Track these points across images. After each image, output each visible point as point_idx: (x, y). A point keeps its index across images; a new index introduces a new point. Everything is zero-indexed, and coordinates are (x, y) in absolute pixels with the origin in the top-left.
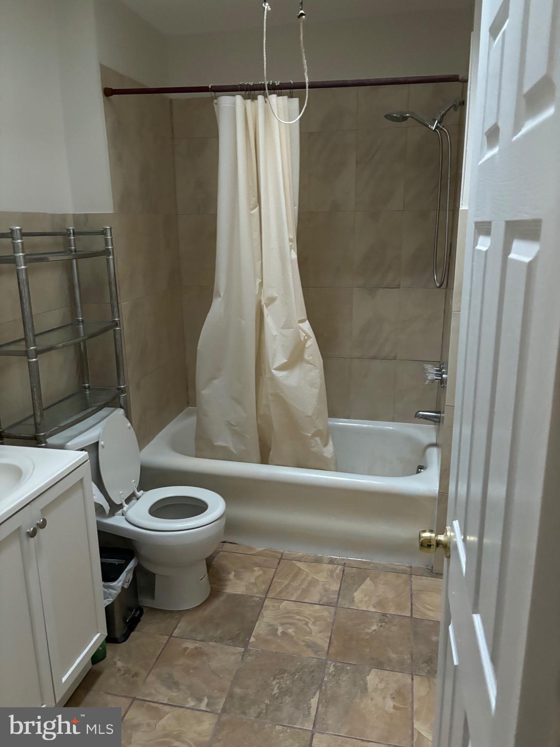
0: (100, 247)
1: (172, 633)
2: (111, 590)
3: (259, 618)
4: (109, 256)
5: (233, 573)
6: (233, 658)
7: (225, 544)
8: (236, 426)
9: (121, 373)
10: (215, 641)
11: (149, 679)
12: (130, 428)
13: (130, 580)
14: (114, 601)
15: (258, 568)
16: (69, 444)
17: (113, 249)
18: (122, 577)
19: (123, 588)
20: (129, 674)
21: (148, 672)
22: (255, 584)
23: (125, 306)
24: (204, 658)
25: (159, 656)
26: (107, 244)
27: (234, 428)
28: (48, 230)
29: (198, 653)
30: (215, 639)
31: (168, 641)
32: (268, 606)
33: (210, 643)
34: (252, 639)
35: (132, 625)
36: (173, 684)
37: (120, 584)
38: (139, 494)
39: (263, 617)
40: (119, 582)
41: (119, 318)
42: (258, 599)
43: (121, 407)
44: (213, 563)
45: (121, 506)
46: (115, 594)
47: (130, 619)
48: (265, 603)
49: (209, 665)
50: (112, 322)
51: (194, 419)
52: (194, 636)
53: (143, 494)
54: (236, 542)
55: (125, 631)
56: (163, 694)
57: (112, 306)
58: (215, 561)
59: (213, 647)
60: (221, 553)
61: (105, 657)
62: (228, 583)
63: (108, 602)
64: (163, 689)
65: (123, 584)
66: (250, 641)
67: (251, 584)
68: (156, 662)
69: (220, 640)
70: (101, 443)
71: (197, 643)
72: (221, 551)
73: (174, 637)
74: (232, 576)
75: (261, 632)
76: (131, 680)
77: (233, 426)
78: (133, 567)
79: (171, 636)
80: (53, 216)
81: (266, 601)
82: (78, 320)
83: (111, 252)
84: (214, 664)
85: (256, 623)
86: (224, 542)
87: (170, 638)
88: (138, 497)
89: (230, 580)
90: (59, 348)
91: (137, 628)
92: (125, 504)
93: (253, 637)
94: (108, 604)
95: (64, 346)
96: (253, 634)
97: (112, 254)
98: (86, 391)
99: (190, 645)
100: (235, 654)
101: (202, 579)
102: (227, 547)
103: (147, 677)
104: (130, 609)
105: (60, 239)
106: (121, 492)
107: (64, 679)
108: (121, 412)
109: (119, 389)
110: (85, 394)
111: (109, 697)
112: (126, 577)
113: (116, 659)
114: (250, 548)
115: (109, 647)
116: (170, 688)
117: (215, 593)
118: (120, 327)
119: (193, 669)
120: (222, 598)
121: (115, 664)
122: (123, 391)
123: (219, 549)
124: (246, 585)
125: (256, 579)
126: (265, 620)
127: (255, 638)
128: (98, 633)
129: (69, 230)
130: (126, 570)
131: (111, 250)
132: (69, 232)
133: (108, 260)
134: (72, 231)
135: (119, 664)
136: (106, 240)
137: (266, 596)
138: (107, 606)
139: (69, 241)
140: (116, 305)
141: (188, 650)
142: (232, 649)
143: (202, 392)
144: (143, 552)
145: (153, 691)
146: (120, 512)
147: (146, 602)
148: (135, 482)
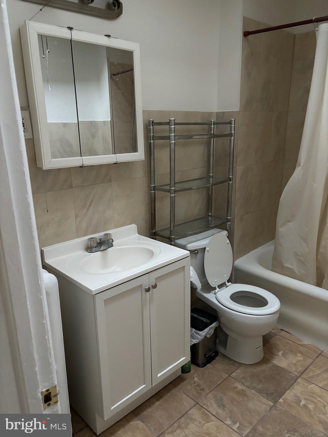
0: (228, 132)
1: (231, 374)
2: (198, 336)
3: (290, 388)
4: (232, 137)
5: (282, 352)
6: (264, 406)
7: (283, 331)
8: (301, 256)
9: (229, 210)
10: (256, 391)
11: (209, 396)
12: (228, 243)
13: (212, 334)
14: (199, 342)
15: (301, 355)
16: (189, 245)
17: (234, 133)
18: (206, 330)
19: (205, 337)
20: (199, 387)
21: (210, 391)
22: (295, 365)
23: (239, 169)
24: (246, 398)
25: (219, 384)
26: (231, 130)
27: (299, 257)
28: (200, 122)
29: (243, 393)
30: (256, 390)
31: (227, 378)
32: (300, 383)
33: (252, 390)
34: (281, 400)
35: (209, 360)
36: (222, 406)
37: (204, 334)
38: (228, 284)
39: (294, 389)
40: (203, 333)
41: (232, 176)
42: (294, 375)
43: (227, 230)
44: (270, 341)
45: (215, 289)
46: (200, 339)
47: (208, 356)
48: (298, 380)
49: (247, 404)
50: (228, 178)
51: (273, 247)
52: (244, 382)
53: (230, 285)
54: (290, 332)
55: (204, 362)
56: (214, 408)
57: (229, 169)
58: (273, 340)
59: (253, 394)
60: (278, 336)
61: (190, 371)
62: (277, 357)
63: (195, 341)
64: (215, 406)
65: (206, 334)
66: (279, 401)
67: (292, 363)
68: (216, 387)
69: (260, 391)
70: (207, 249)
71: (244, 387)
72: (278, 335)
73: (231, 377)
74: (280, 353)
75: (288, 398)
76: (199, 391)
77: (299, 256)
78: (215, 326)
79: (229, 376)
80: (203, 113)
81: (299, 379)
82: (210, 176)
83: (233, 135)
84: (250, 405)
85: (287, 391)
86: (282, 330)
87: (228, 377)
88: (227, 286)
89: (278, 355)
90: (194, 189)
91: (212, 363)
92: (217, 288)
93: (282, 399)
94: (195, 343)
95: (197, 189)
96: (283, 397)
97: (233, 136)
98: (209, 218)
99: (240, 387)
100: (267, 405)
101: (257, 348)
102: (283, 333)
103: (208, 394)
104: (210, 351)
105: (206, 127)
106: (216, 280)
107: (159, 375)
108: (225, 233)
109: (227, 219)
110: (209, 219)
111: (184, 396)
112: (208, 331)
113: (196, 375)
114: (299, 340)
115: (193, 368)
116: (219, 406)
117: (266, 360)
118: (232, 181)
119: (237, 402)
120: (269, 365)
121: (194, 378)
122: (229, 221)
123: (278, 333)
124: (288, 363)
125: (296, 361)
126: (294, 391)
127: (283, 400)
128: (184, 357)
129: (211, 121)
130: (210, 327)
131: (233, 134)
132: (211, 123)
133: (231, 140)
134: (213, 122)
135: (196, 379)
136: (231, 127)
137: (301, 375)
138: (195, 344)
139: (211, 128)
140: (232, 168)
141: (237, 389)
142: (265, 400)
143: (279, 229)
144: (222, 319)
145: (209, 404)
146: (214, 292)
147: (221, 349)
148: (227, 277)
